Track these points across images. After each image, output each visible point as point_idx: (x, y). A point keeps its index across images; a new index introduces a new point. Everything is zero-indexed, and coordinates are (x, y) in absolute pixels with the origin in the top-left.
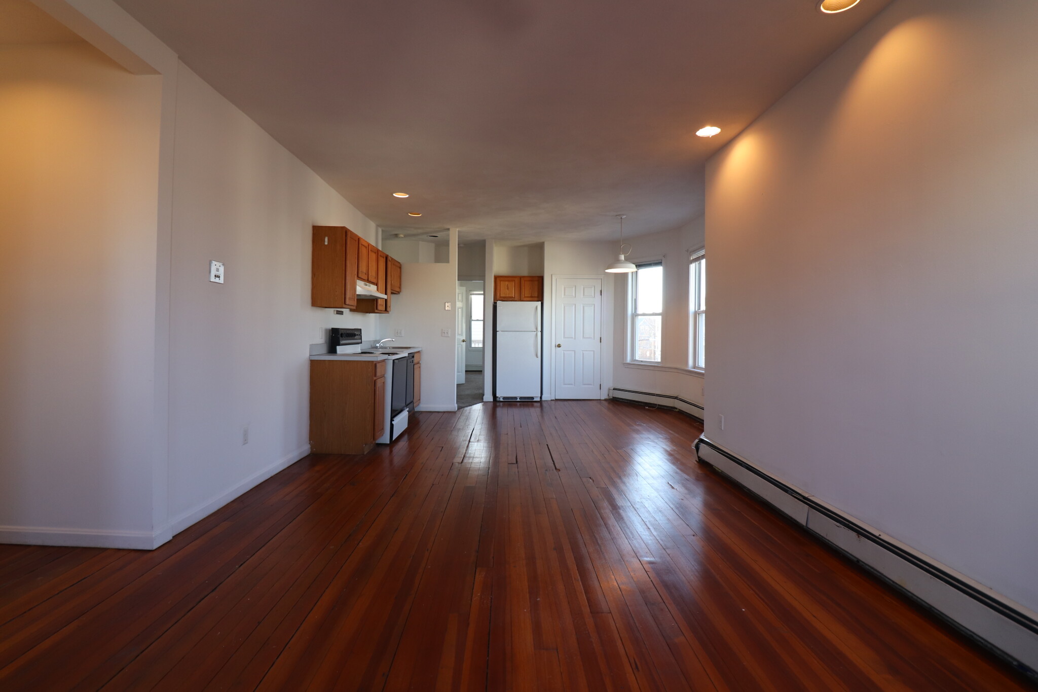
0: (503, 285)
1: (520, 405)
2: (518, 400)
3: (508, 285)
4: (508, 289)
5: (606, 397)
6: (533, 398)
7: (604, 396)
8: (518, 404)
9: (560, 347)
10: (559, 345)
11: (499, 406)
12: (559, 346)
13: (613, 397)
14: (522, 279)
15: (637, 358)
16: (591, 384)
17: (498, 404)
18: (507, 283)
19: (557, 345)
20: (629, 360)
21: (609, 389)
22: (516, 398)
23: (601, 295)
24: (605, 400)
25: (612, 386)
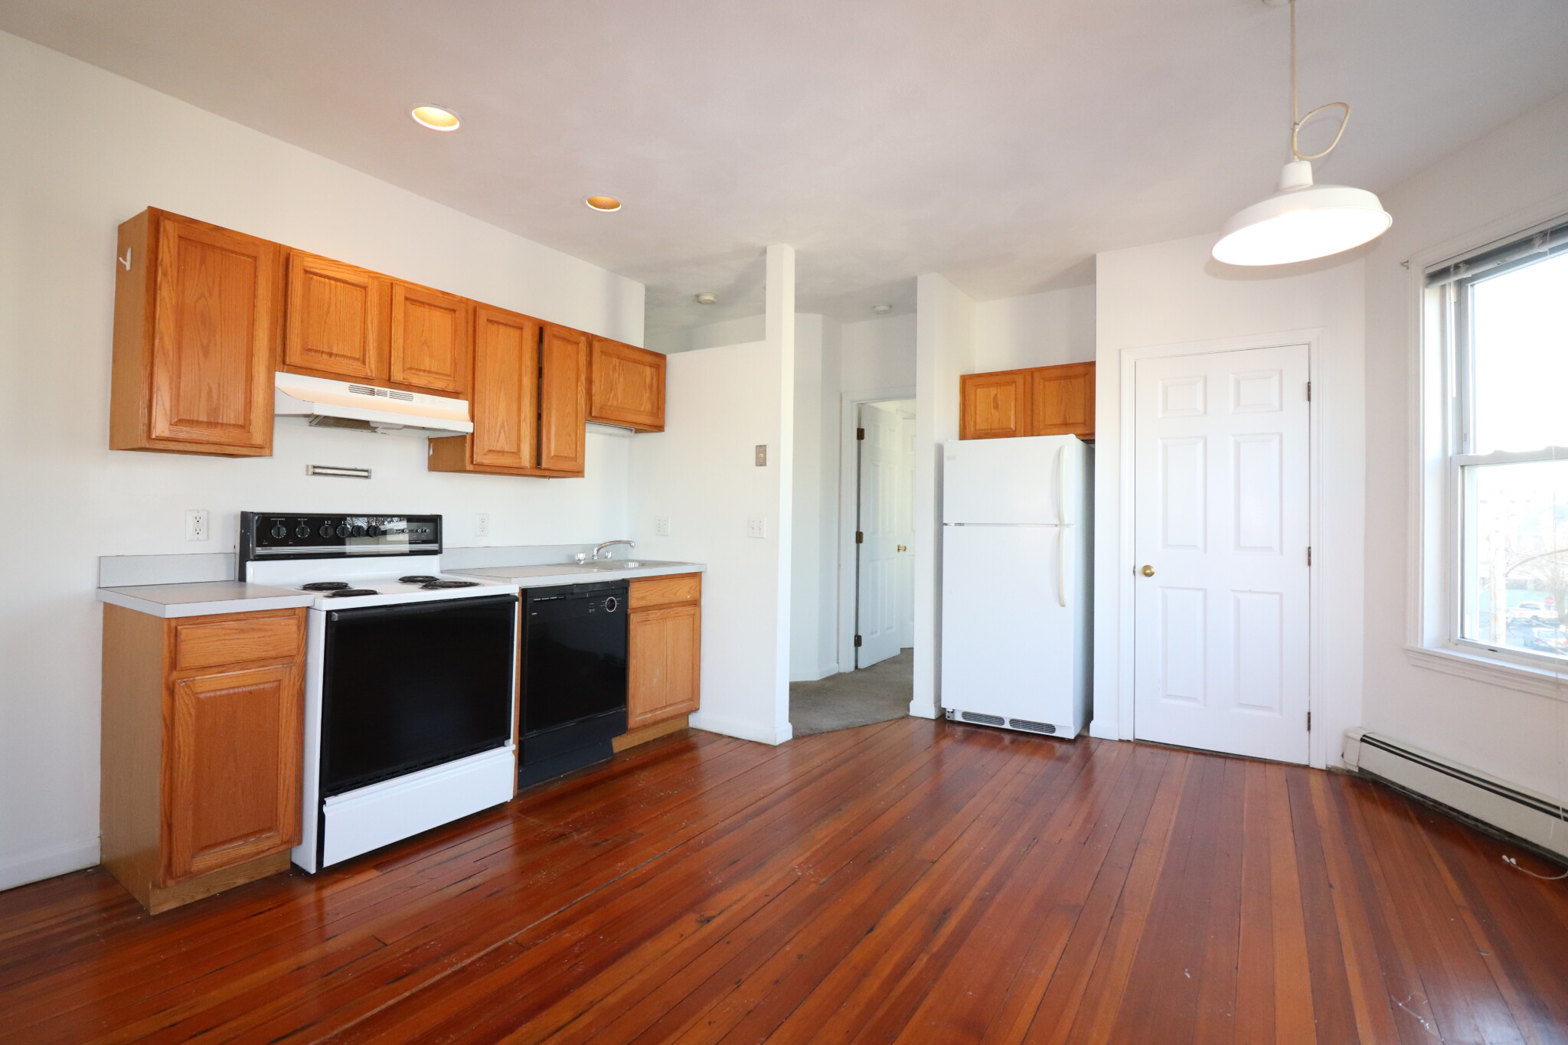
0: (983, 397)
1: (1013, 742)
2: (1007, 726)
3: (995, 396)
4: (996, 407)
5: (1335, 761)
6: (1052, 728)
7: (1323, 754)
8: (1007, 738)
9: (1150, 575)
10: (1147, 567)
11: (953, 736)
12: (1147, 572)
13: (1361, 769)
14: (1036, 375)
15: (1474, 632)
16: (1269, 708)
17: (948, 729)
18: (993, 391)
19: (1139, 567)
20: (1430, 635)
21: (1347, 737)
22: (1001, 720)
23: (1309, 399)
24: (1329, 772)
25: (1358, 723)
